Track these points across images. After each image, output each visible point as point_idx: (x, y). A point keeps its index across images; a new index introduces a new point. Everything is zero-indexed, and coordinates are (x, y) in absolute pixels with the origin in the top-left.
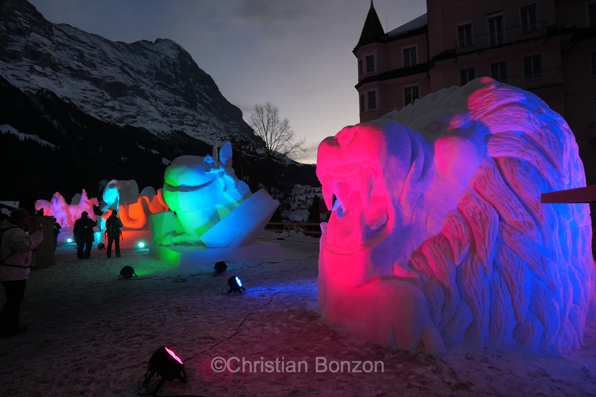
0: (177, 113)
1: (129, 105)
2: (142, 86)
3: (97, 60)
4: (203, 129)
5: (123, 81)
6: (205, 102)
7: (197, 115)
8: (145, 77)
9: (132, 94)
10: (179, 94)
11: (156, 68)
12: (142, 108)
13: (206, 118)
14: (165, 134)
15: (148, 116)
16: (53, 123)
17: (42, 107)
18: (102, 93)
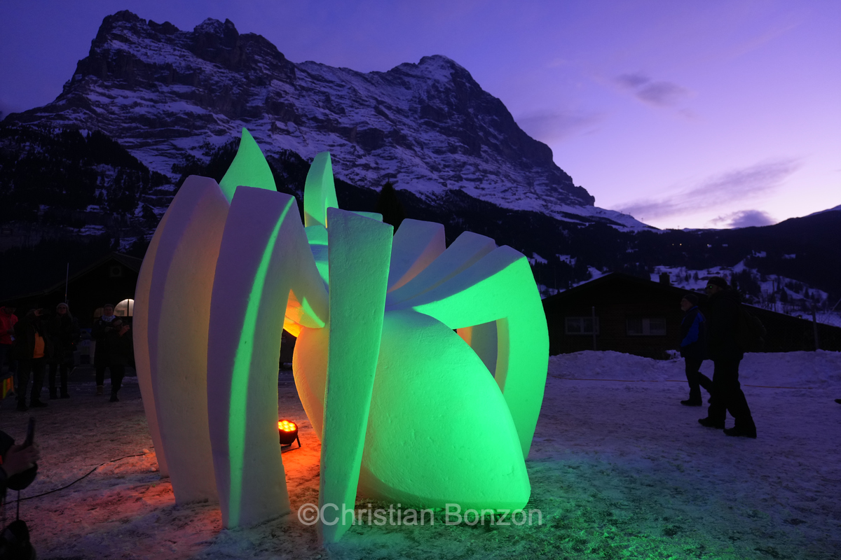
0: (452, 163)
1: (387, 159)
2: (402, 129)
3: (346, 102)
4: (490, 184)
5: (379, 127)
6: (493, 141)
7: (481, 163)
8: (407, 117)
9: (390, 143)
10: (455, 134)
11: (421, 101)
12: (404, 162)
13: (494, 167)
14: (437, 197)
15: (412, 172)
18: (353, 147)
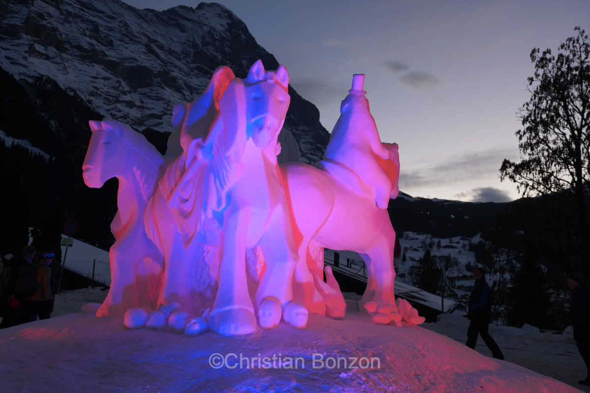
1: (154, 99)
2: (173, 71)
3: (116, 35)
5: (147, 64)
8: (179, 59)
9: (158, 83)
11: (195, 46)
12: (171, 104)
16: (50, 124)
17: (39, 102)
18: (119, 82)
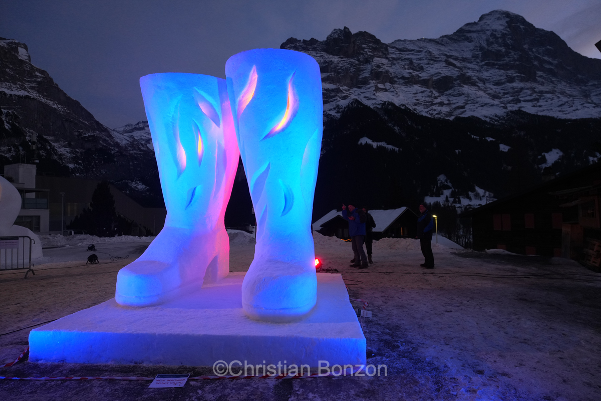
0: (511, 90)
1: (457, 96)
2: (468, 72)
3: (424, 62)
4: (547, 101)
5: (449, 74)
6: (548, 66)
7: (537, 86)
8: (471, 63)
9: (458, 84)
10: (512, 67)
11: (482, 49)
12: (470, 96)
13: (550, 88)
14: (499, 118)
15: (477, 103)
16: (395, 129)
17: (386, 118)
18: (432, 91)
